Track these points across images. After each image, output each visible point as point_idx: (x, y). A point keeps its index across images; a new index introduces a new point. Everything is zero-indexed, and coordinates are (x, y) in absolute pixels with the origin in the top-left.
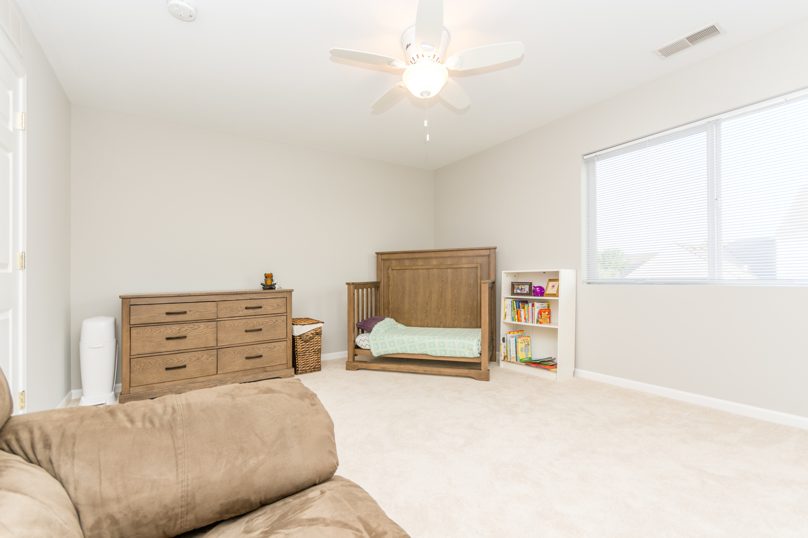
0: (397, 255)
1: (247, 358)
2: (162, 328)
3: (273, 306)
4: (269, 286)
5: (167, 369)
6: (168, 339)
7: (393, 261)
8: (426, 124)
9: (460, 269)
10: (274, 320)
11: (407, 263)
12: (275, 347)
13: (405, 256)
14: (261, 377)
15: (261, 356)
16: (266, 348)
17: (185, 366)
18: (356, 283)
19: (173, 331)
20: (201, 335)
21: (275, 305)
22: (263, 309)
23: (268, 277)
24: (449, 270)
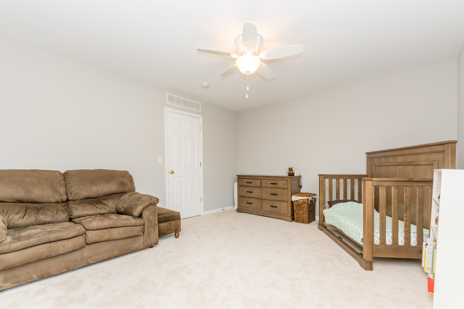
0: (377, 154)
1: (271, 206)
2: (246, 188)
3: (282, 184)
4: (291, 174)
5: (247, 203)
6: (247, 192)
7: (376, 159)
8: (248, 89)
9: (418, 166)
10: (282, 191)
11: (383, 160)
12: (282, 204)
13: (381, 154)
14: (276, 217)
15: (277, 207)
16: (279, 203)
17: (252, 204)
18: (325, 175)
19: (249, 189)
20: (256, 193)
21: (283, 184)
22: (277, 185)
23: (291, 169)
24: (410, 167)
